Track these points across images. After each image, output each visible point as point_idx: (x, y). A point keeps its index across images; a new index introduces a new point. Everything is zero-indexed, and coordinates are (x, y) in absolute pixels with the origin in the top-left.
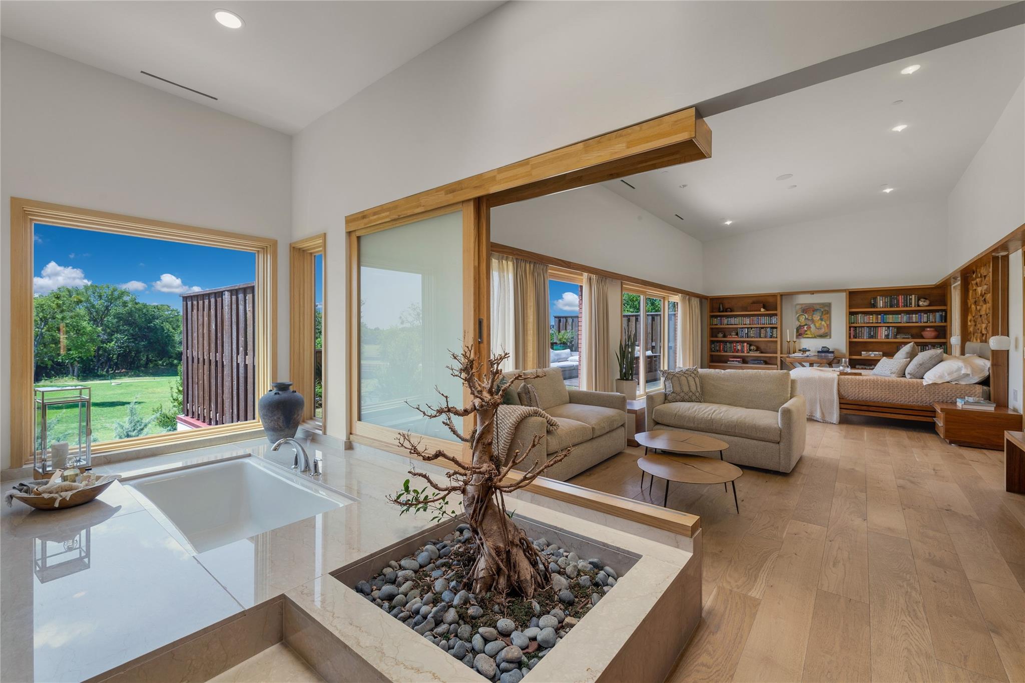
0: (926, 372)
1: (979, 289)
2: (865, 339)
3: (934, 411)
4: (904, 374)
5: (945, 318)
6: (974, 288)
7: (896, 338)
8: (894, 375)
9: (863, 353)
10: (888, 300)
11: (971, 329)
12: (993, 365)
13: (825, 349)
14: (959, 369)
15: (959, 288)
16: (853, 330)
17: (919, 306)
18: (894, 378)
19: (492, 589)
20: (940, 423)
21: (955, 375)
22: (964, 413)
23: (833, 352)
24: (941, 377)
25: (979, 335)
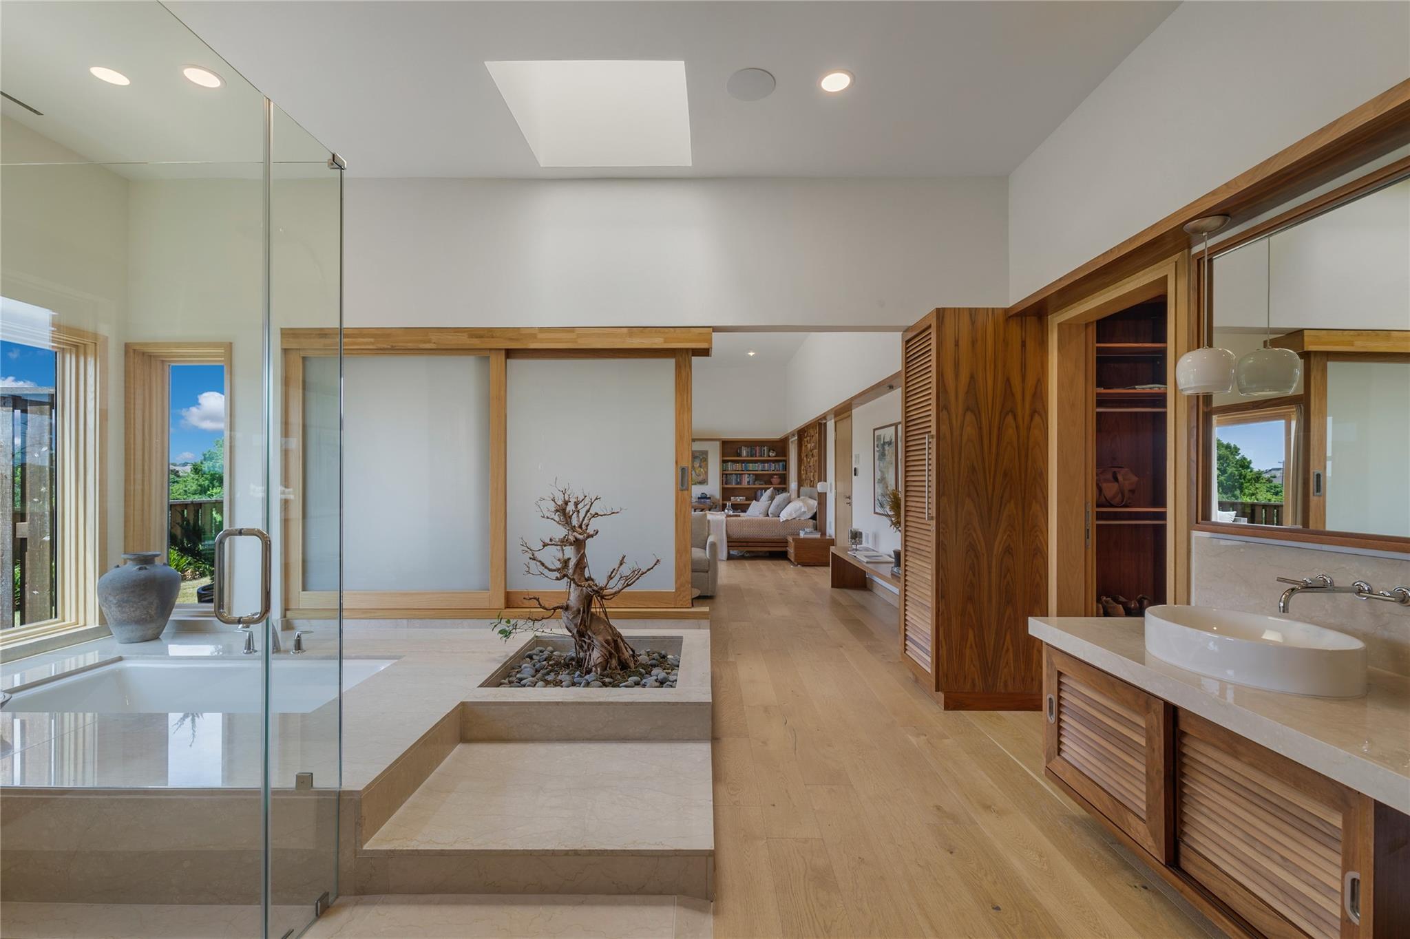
0: (781, 511)
1: (809, 445)
2: (734, 486)
3: (787, 542)
4: (768, 514)
5: (785, 468)
6: (806, 444)
7: (754, 484)
8: (761, 515)
9: (732, 498)
10: (749, 450)
11: (804, 477)
12: (819, 504)
13: (704, 496)
14: (801, 508)
15: (796, 442)
16: (725, 476)
17: (769, 456)
18: (761, 517)
19: (608, 669)
20: (791, 551)
21: (798, 513)
22: (804, 539)
23: (709, 498)
24: (791, 515)
25: (809, 481)
